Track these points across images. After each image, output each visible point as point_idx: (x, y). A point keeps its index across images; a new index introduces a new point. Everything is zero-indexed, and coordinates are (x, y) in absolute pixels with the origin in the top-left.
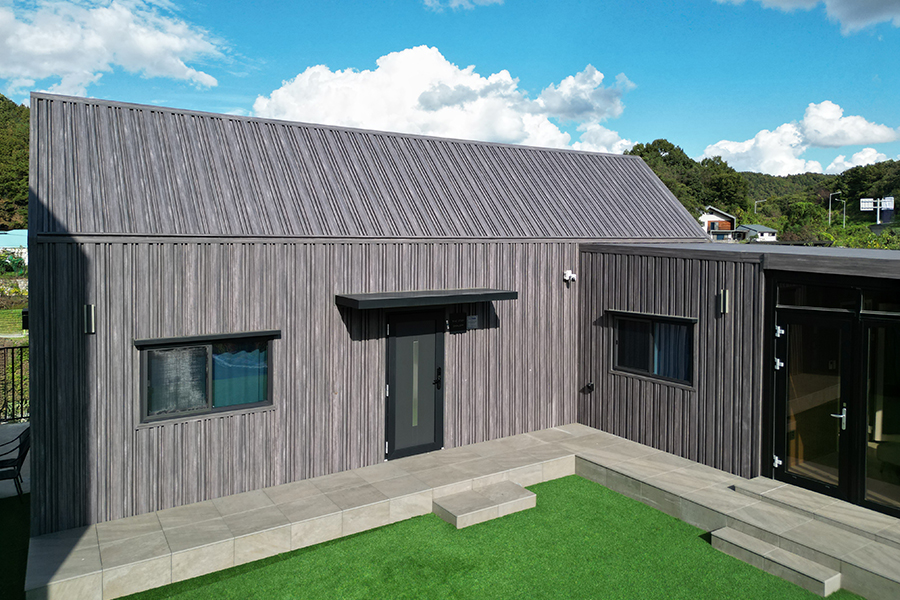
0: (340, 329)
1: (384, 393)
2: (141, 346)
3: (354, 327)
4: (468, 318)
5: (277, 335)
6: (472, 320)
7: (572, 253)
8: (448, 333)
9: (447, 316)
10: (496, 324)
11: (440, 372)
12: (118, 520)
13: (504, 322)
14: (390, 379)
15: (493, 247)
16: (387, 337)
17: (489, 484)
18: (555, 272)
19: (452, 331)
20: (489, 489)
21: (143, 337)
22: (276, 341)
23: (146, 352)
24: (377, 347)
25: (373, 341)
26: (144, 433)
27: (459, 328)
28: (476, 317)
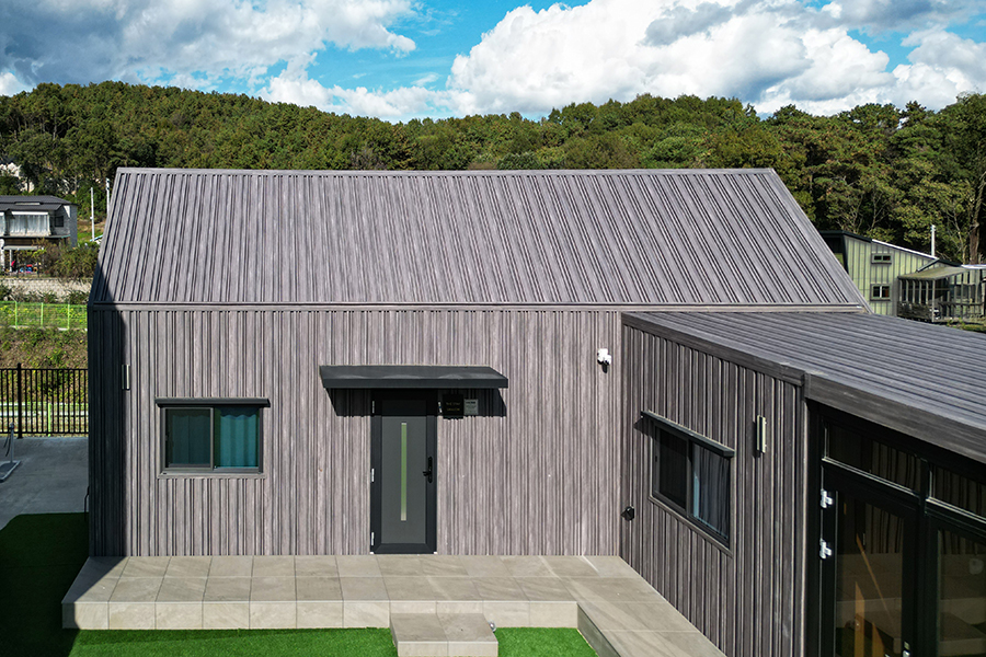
0: (325, 402)
1: (369, 477)
2: (161, 404)
3: (339, 402)
4: (466, 401)
5: (267, 404)
6: (471, 405)
7: (611, 325)
8: (440, 417)
9: (440, 397)
10: (502, 411)
11: (431, 463)
12: (145, 556)
13: (513, 409)
14: (376, 462)
15: (497, 316)
16: (372, 415)
17: (457, 612)
18: (585, 349)
19: (447, 415)
20: (453, 618)
21: (162, 396)
22: (265, 409)
23: (164, 409)
24: (362, 425)
25: (357, 418)
26: (162, 483)
27: (456, 412)
28: (476, 401)
